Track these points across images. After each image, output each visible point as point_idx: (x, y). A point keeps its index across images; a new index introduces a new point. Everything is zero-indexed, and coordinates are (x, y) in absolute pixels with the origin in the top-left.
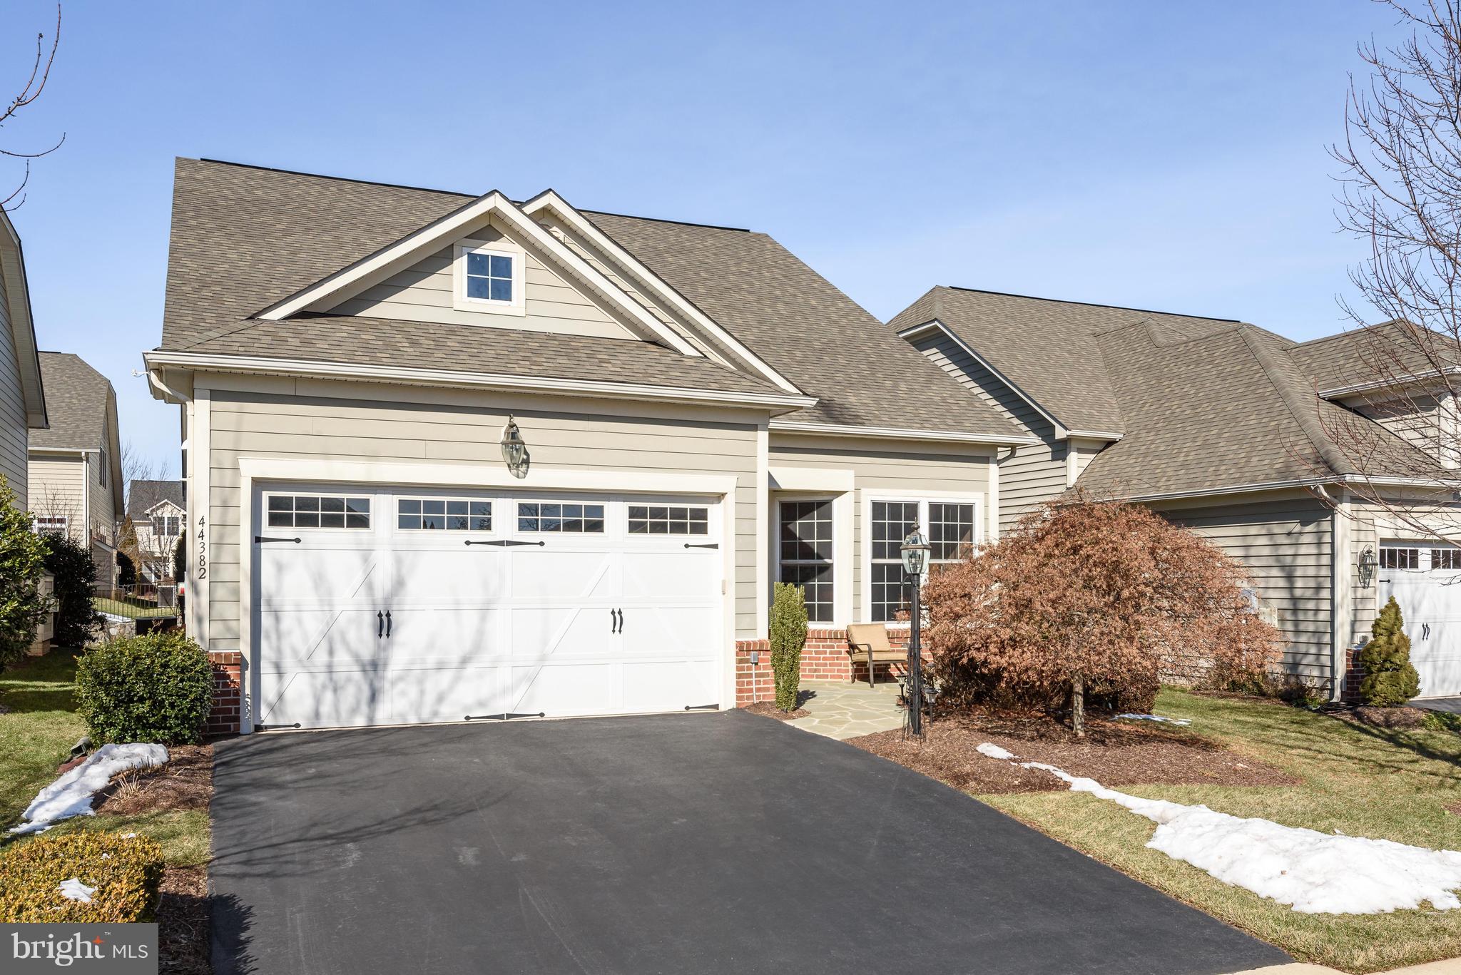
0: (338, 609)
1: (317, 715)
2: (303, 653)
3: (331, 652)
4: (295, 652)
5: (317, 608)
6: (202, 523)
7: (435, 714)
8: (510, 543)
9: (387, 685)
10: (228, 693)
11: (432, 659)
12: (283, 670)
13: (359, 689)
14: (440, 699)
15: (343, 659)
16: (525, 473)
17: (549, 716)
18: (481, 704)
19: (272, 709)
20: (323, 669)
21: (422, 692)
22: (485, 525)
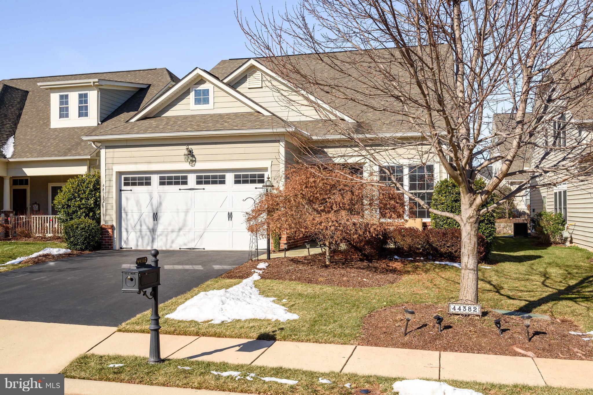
0: (143, 212)
1: (137, 246)
2: (133, 225)
3: (141, 226)
4: (131, 225)
5: (137, 211)
6: (104, 186)
7: (171, 247)
8: (193, 189)
9: (156, 237)
10: (108, 237)
11: (170, 229)
12: (128, 231)
13: (149, 238)
14: (173, 242)
15: (144, 228)
16: (194, 165)
17: (206, 249)
18: (185, 244)
19: (125, 242)
20: (139, 231)
21: (167, 240)
22: (185, 183)
